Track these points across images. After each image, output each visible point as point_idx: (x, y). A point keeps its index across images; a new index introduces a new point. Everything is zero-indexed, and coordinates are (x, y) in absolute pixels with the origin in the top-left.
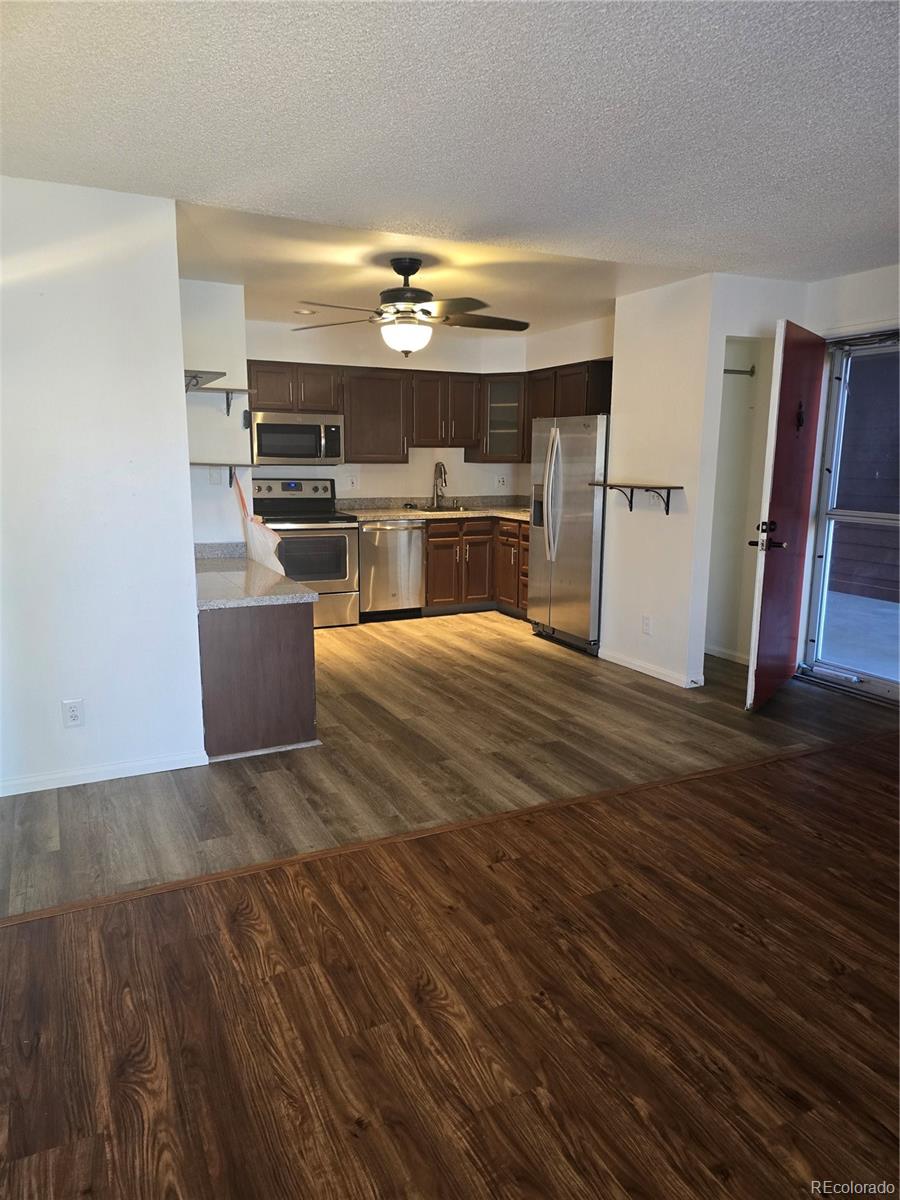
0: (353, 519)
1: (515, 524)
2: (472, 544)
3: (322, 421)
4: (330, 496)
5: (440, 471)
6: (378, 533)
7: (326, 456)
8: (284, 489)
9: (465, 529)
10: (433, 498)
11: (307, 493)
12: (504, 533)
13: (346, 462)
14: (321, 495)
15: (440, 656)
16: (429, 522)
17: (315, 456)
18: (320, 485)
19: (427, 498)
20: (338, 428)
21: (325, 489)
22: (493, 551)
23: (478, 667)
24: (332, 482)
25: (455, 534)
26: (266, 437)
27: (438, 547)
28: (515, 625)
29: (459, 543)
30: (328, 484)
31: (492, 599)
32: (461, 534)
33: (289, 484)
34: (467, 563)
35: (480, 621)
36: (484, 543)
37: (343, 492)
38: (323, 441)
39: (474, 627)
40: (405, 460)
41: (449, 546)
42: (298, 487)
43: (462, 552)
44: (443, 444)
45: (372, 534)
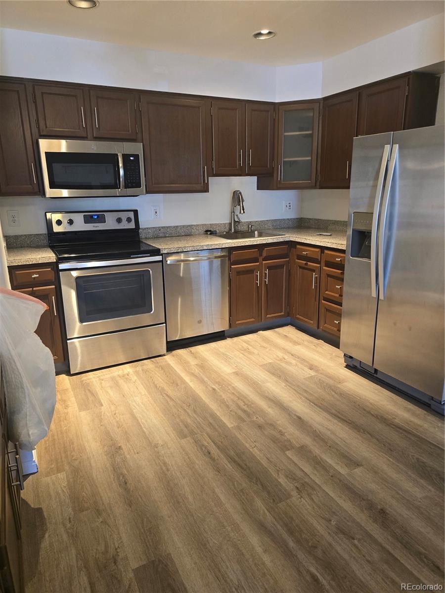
0: (157, 252)
1: (317, 250)
2: (270, 268)
3: (120, 149)
4: (134, 227)
5: (237, 198)
6: (182, 264)
7: (126, 187)
8: (86, 222)
9: (264, 254)
10: (230, 224)
11: (110, 224)
12: (300, 257)
13: (147, 192)
14: (124, 225)
15: (261, 420)
16: (231, 250)
17: (116, 186)
18: (124, 216)
19: (225, 224)
20: (136, 157)
21: (129, 220)
22: (289, 273)
23: (317, 451)
24: (136, 212)
25: (255, 260)
26: (56, 166)
27: (239, 273)
28: (319, 349)
29: (258, 268)
30: (132, 215)
31: (288, 316)
32: (261, 259)
33: (92, 216)
34: (266, 285)
35: (281, 342)
36: (281, 266)
37: (147, 221)
38: (122, 172)
39: (280, 354)
40: (206, 190)
41: (250, 271)
42: (102, 219)
43: (262, 276)
44: (240, 173)
45: (176, 265)
